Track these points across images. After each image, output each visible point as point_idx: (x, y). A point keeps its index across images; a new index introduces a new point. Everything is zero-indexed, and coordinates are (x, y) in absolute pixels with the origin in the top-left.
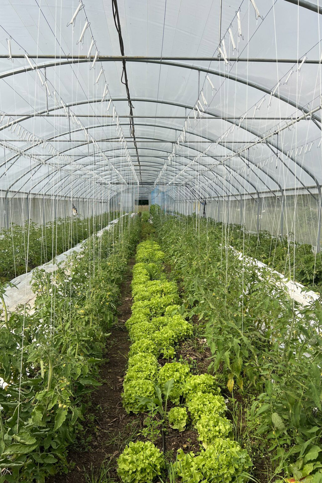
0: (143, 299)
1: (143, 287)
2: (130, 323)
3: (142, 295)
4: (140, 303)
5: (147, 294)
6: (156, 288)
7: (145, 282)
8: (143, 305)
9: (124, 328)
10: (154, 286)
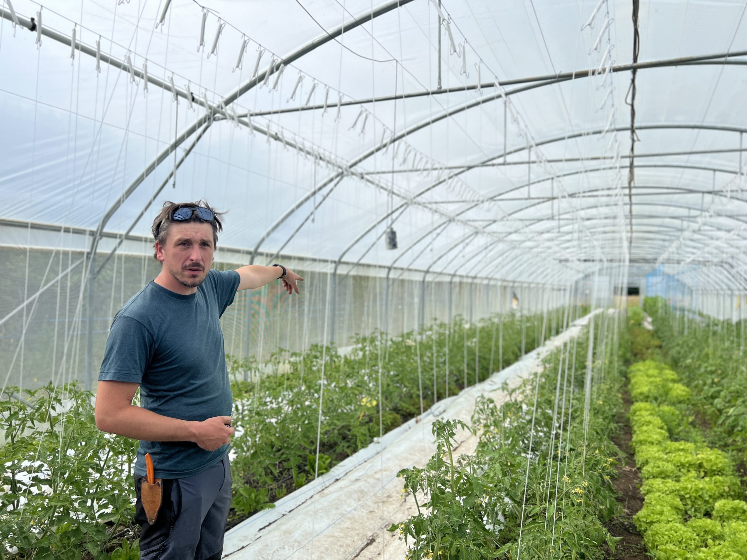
0: (663, 475)
1: (659, 451)
2: (645, 520)
3: (658, 467)
4: (658, 483)
5: (670, 467)
6: (686, 457)
7: (660, 442)
8: (666, 489)
9: (630, 527)
10: (681, 453)
